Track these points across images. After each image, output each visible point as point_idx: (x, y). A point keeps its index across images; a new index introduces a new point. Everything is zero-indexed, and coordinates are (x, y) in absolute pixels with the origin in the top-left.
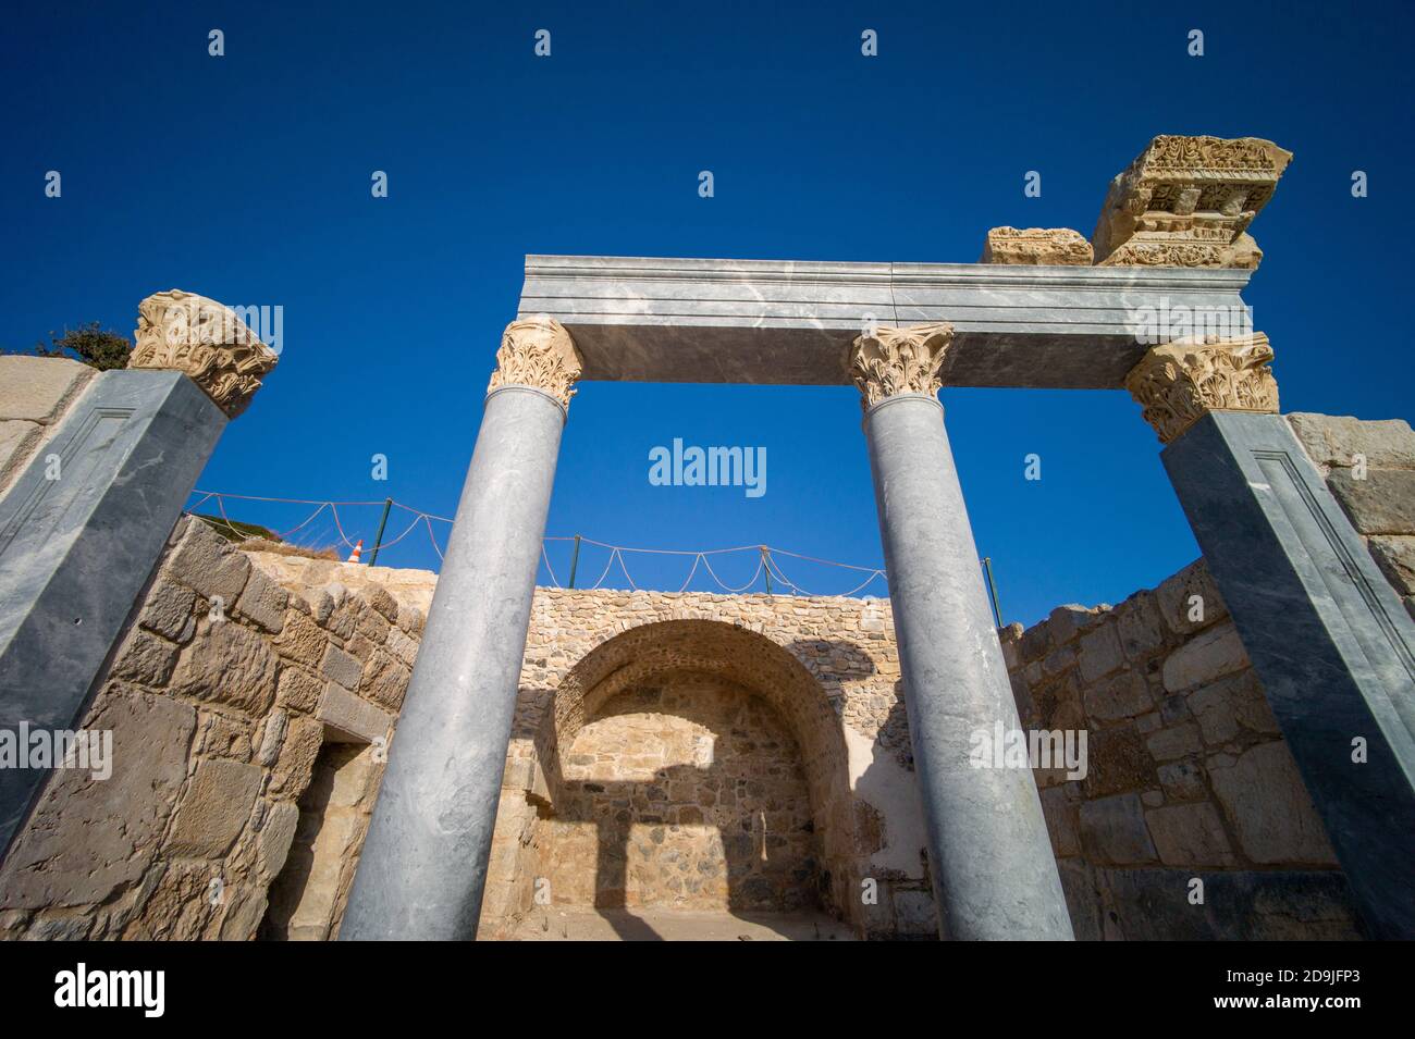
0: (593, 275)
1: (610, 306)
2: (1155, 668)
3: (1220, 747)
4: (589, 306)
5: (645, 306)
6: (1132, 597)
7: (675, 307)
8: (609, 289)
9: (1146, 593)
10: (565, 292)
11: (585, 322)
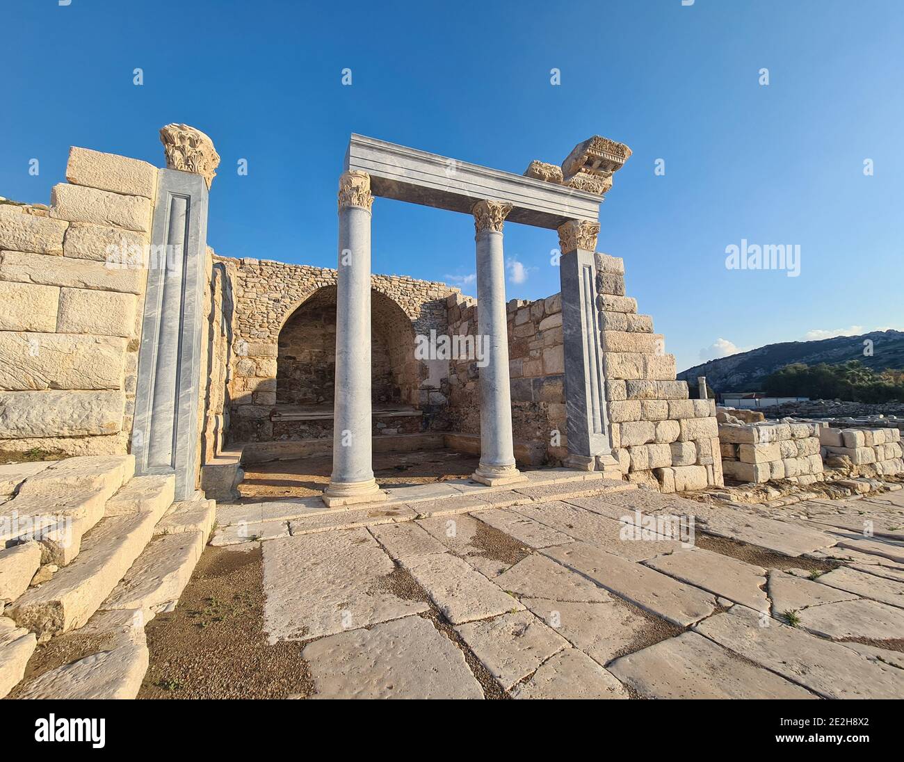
0: (381, 150)
1: (389, 169)
2: (538, 323)
3: (548, 346)
4: (381, 167)
5: (402, 172)
6: (538, 300)
7: (415, 175)
8: (389, 159)
9: (542, 300)
10: (369, 158)
11: (379, 176)
